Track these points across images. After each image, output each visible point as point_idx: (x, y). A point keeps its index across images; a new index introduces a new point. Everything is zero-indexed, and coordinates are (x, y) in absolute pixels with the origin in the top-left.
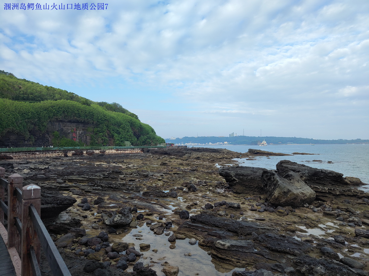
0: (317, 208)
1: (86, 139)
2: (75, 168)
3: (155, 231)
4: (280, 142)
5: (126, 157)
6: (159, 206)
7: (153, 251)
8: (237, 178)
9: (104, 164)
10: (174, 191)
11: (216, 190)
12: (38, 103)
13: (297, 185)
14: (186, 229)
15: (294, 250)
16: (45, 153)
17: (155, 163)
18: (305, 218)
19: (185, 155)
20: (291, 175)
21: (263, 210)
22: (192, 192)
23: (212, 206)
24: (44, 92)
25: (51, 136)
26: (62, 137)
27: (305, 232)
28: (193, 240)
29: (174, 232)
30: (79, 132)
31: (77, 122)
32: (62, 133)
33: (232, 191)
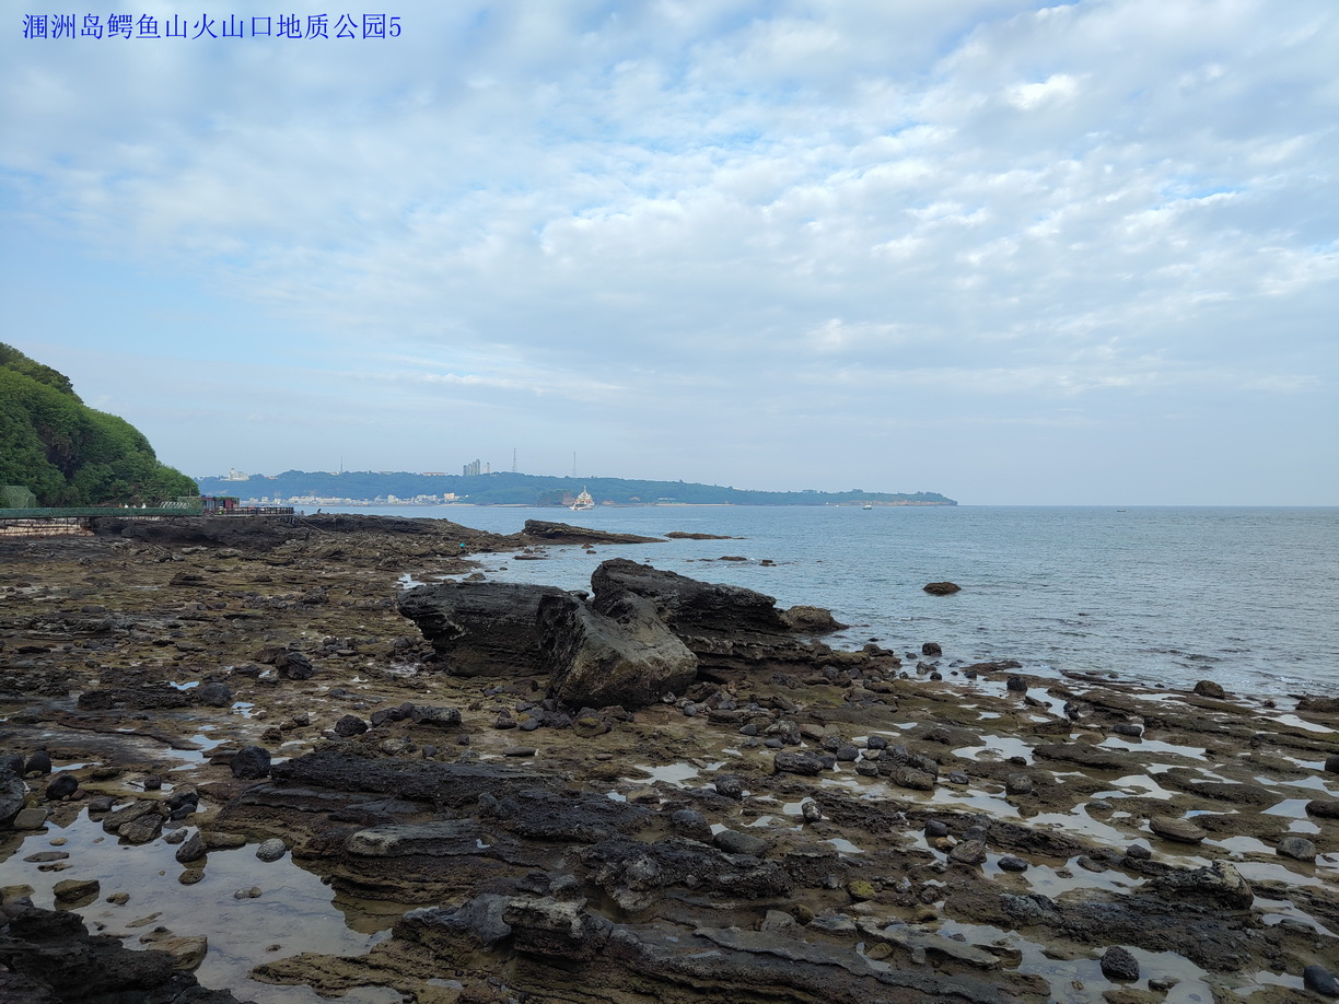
0: (698, 705)
3: (124, 833)
4: (636, 496)
5: (10, 555)
6: (149, 741)
7: (111, 900)
8: (461, 624)
10: (221, 682)
11: (388, 668)
13: (646, 635)
14: (250, 810)
15: (593, 828)
17: (146, 579)
18: (654, 737)
19: (284, 542)
20: (631, 607)
21: (535, 725)
22: (295, 682)
23: (364, 724)
27: (646, 775)
28: (274, 844)
29: (203, 826)
33: (444, 669)
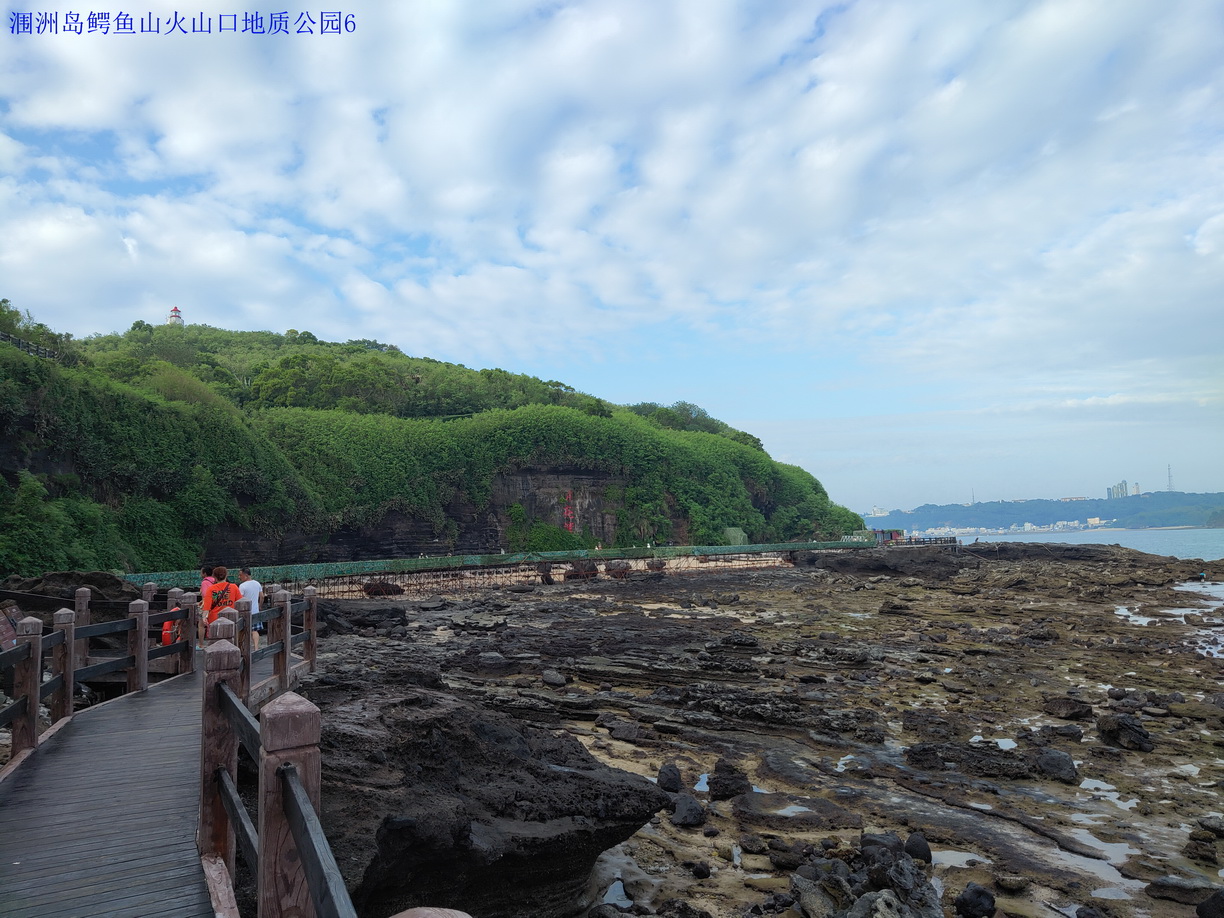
1: (603, 523)
2: (588, 625)
5: (740, 584)
9: (676, 612)
12: (467, 419)
16: (488, 573)
19: (958, 571)
24: (481, 387)
25: (503, 519)
26: (535, 522)
30: (582, 502)
31: (575, 471)
32: (533, 507)
